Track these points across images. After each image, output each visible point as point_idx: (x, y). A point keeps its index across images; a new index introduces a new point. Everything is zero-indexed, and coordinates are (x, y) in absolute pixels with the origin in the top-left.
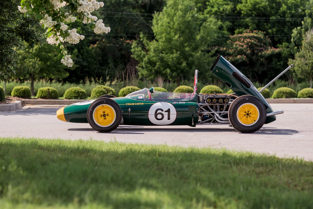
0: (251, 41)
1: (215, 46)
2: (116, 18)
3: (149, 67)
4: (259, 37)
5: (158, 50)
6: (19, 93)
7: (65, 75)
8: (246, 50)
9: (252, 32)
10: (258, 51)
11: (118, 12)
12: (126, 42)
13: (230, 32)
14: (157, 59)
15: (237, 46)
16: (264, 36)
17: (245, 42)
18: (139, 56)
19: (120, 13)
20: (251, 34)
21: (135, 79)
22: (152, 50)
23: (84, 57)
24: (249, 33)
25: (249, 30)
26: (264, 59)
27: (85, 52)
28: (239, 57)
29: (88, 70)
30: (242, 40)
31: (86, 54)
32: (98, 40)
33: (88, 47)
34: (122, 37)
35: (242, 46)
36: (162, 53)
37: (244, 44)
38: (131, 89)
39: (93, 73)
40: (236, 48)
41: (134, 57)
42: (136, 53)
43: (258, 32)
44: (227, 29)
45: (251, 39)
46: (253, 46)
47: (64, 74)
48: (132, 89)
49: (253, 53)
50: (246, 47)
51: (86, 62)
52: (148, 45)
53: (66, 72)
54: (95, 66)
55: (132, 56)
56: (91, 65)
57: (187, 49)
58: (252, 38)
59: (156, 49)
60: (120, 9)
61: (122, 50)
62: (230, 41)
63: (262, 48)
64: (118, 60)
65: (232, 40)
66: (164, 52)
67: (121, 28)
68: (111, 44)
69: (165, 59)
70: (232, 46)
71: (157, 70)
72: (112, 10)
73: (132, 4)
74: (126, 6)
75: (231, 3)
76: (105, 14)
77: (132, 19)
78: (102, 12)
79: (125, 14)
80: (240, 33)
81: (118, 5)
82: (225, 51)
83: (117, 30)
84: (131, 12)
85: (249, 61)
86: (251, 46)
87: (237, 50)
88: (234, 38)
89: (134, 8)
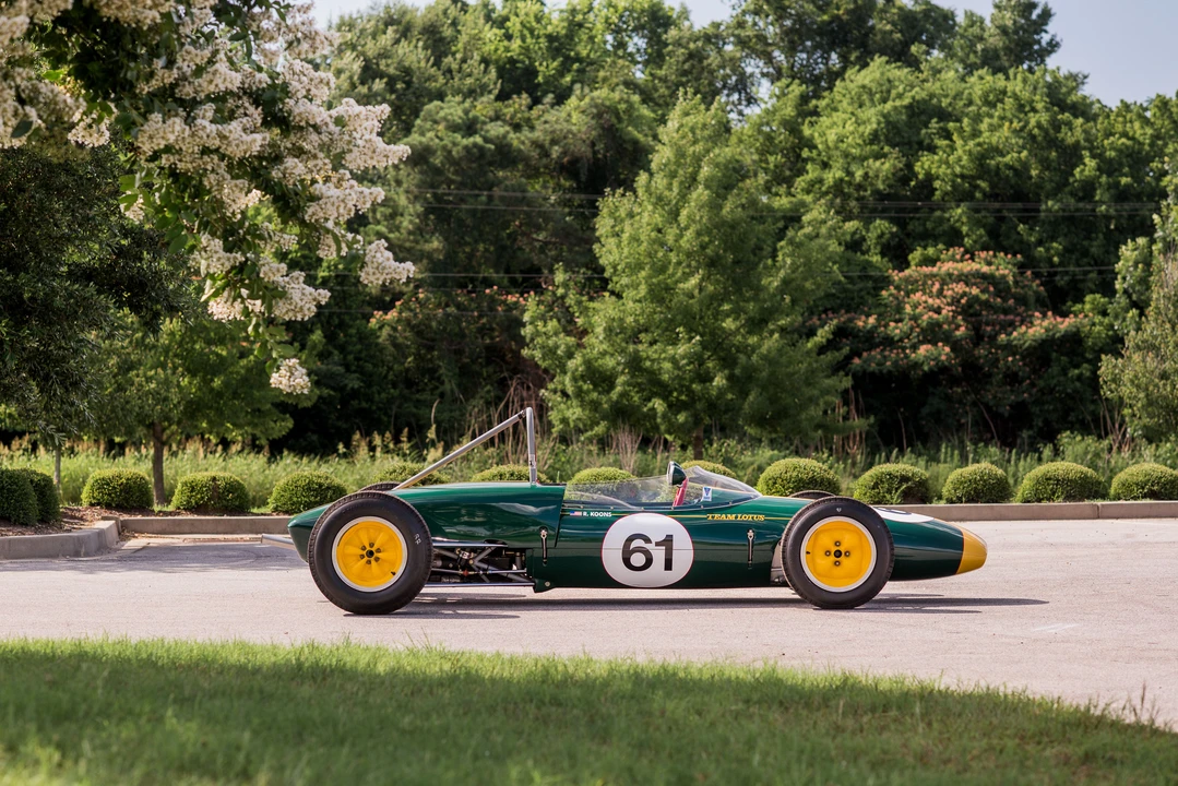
0: (967, 289)
1: (835, 311)
2: (468, 211)
3: (588, 392)
4: (997, 274)
5: (623, 330)
6: (109, 495)
7: (277, 427)
8: (953, 326)
9: (972, 258)
10: (998, 328)
11: (477, 192)
12: (504, 302)
13: (890, 260)
14: (618, 364)
15: (920, 310)
16: (1016, 270)
17: (948, 293)
18: (549, 353)
19: (484, 197)
20: (969, 267)
22: (599, 330)
23: (351, 357)
24: (962, 261)
25: (962, 250)
26: (1018, 356)
27: (354, 339)
28: (923, 350)
29: (364, 405)
30: (937, 286)
31: (359, 347)
32: (401, 295)
33: (364, 322)
34: (488, 283)
35: (938, 311)
36: (638, 342)
37: (945, 300)
40: (915, 318)
41: (532, 356)
42: (540, 340)
43: (995, 256)
44: (878, 249)
45: (968, 284)
46: (977, 307)
47: (276, 422)
49: (978, 337)
50: (951, 314)
51: (355, 375)
52: (585, 311)
53: (281, 416)
54: (392, 391)
55: (525, 352)
56: (375, 389)
57: (729, 324)
58: (973, 280)
59: (616, 326)
60: (482, 180)
61: (492, 330)
62: (892, 290)
63: (1011, 317)
64: (476, 368)
65: (898, 288)
66: (642, 336)
67: (486, 250)
68: (452, 310)
69: (648, 364)
70: (899, 309)
71: (617, 402)
72: (452, 182)
73: (526, 159)
74: (503, 167)
75: (896, 152)
76: (426, 199)
77: (528, 214)
78: (416, 190)
79: (502, 199)
80: (929, 261)
81: (474, 165)
82: (875, 328)
83: (470, 256)
84: (524, 191)
85: (965, 365)
86: (969, 310)
87: (918, 326)
88: (907, 280)
89: (533, 173)
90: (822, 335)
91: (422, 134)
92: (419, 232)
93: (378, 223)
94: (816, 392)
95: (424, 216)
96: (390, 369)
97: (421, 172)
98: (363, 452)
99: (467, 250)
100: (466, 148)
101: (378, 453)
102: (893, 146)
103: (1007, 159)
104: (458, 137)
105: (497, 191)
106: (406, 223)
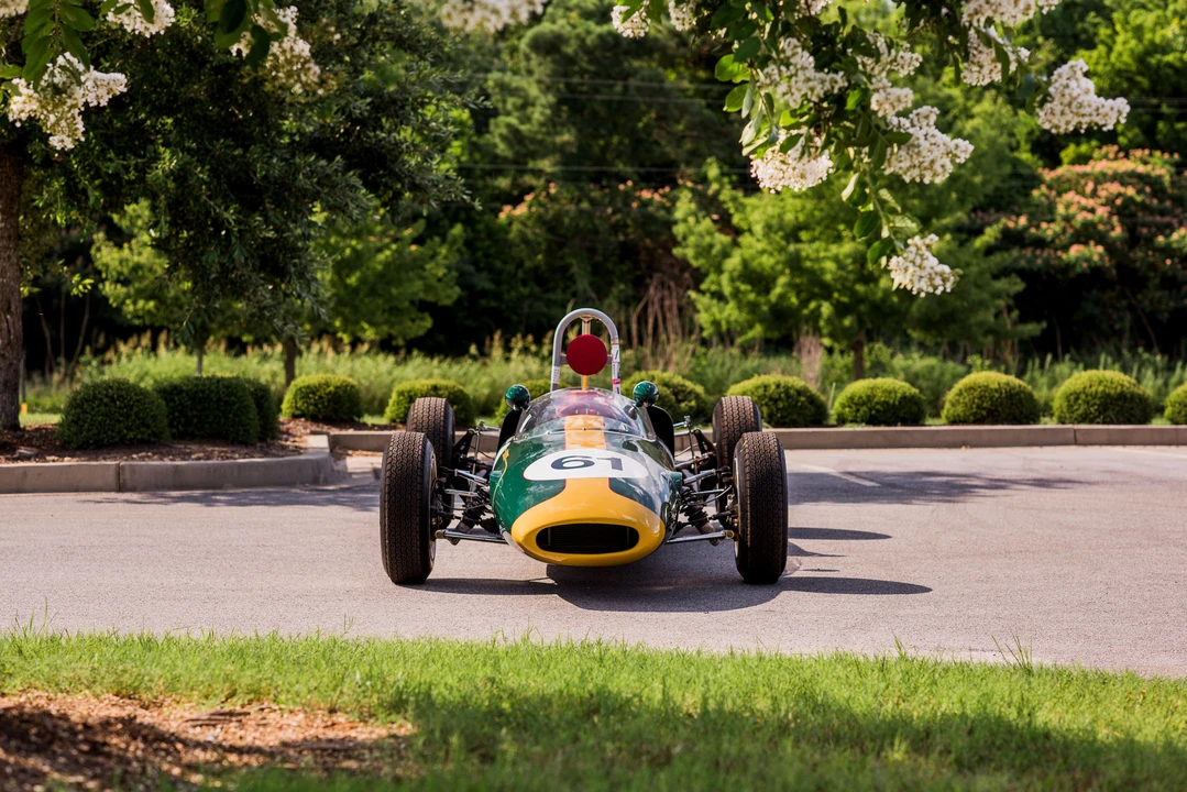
0: (1122, 190)
2: (603, 102)
3: (745, 293)
4: (1154, 174)
5: (781, 228)
6: (316, 405)
7: (415, 327)
8: (1109, 227)
9: (1127, 156)
10: (1154, 230)
11: (611, 82)
12: (639, 198)
13: (1040, 158)
14: (777, 263)
15: (1072, 210)
16: (1173, 170)
17: (1103, 194)
18: (704, 251)
19: (619, 87)
20: (1125, 166)
21: (679, 342)
22: (758, 229)
23: (479, 254)
24: (1116, 158)
25: (1115, 148)
26: (1176, 260)
27: (483, 235)
28: (1075, 251)
29: (493, 304)
30: (1090, 187)
31: (487, 243)
32: (531, 189)
33: (492, 217)
34: (622, 178)
35: (1092, 211)
36: (798, 240)
37: (1099, 201)
38: (773, 387)
39: (515, 318)
40: (1068, 219)
41: (685, 256)
42: (692, 240)
43: (1151, 155)
44: (1028, 147)
45: (1123, 184)
46: (1133, 208)
47: (413, 320)
48: (778, 386)
49: (1133, 239)
50: (1106, 215)
51: (484, 275)
52: (741, 208)
53: (420, 315)
54: (522, 289)
55: (677, 251)
56: (504, 288)
58: (1128, 180)
59: (775, 222)
60: (617, 69)
61: (626, 226)
62: (1044, 189)
63: (1167, 219)
64: (610, 266)
65: (1050, 187)
66: (804, 235)
67: (620, 143)
68: (585, 205)
69: (808, 264)
70: (1051, 208)
71: (776, 304)
72: (587, 71)
73: (663, 49)
74: (638, 56)
75: (1050, 45)
76: (558, 90)
77: (664, 107)
78: (547, 80)
79: (639, 89)
80: (1083, 159)
81: (609, 54)
82: (1026, 229)
83: (604, 149)
84: (661, 81)
85: (1120, 266)
86: (1124, 211)
87: (1072, 226)
88: (1059, 179)
89: (669, 62)
90: (990, 234)
91: (553, 22)
92: (553, 124)
93: (508, 114)
94: (986, 296)
95: (556, 108)
96: (520, 265)
97: (554, 62)
98: (497, 352)
99: (602, 142)
100: (601, 37)
101: (514, 355)
102: (1047, 38)
103: (1170, 58)
104: (591, 25)
105: (632, 82)
106: (537, 114)
